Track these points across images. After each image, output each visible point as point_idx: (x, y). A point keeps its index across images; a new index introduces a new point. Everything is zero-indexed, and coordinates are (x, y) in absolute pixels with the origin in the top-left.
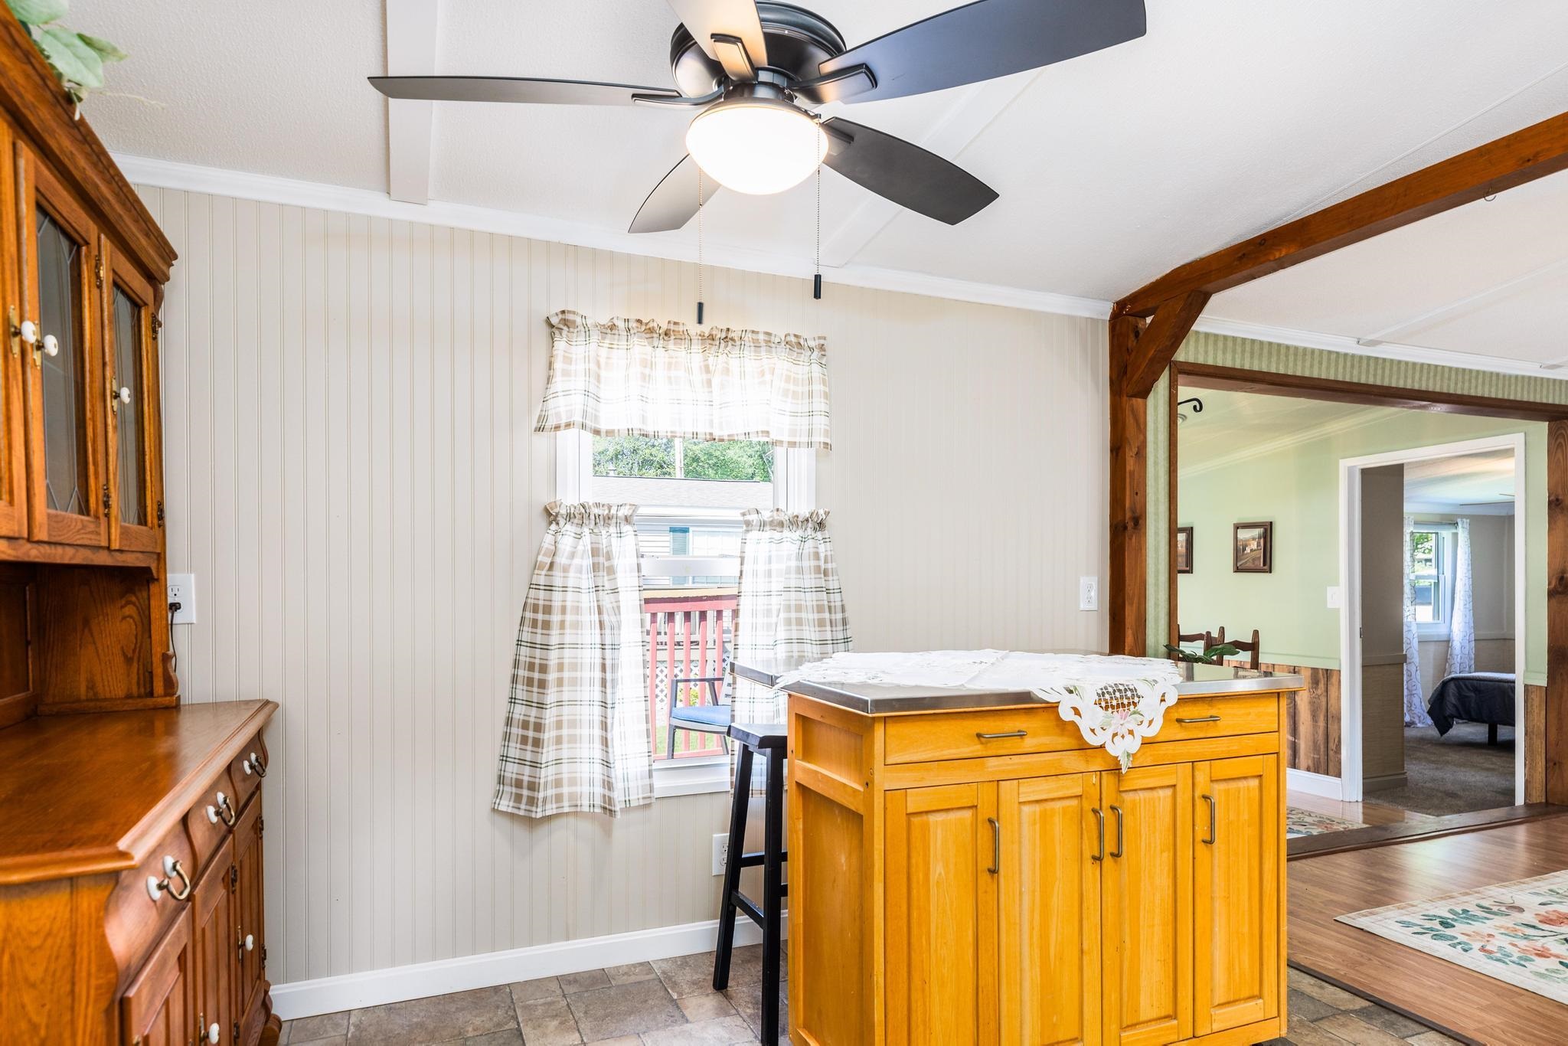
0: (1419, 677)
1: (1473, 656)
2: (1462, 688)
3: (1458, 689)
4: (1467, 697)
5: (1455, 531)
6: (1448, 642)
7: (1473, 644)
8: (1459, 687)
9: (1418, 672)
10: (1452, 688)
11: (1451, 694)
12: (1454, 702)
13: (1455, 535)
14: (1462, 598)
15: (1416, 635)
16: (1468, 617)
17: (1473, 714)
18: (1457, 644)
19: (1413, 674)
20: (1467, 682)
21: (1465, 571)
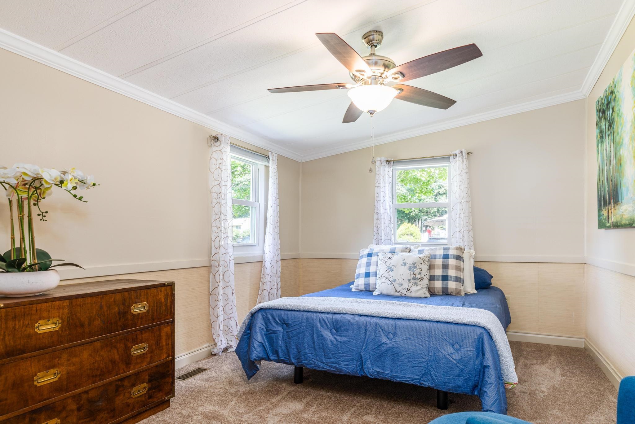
0: (235, 300)
1: (280, 275)
2: (269, 320)
3: (266, 324)
4: (275, 332)
5: (266, 164)
6: (261, 262)
7: (280, 263)
8: (266, 320)
9: (234, 294)
10: (259, 323)
11: (258, 329)
12: (261, 341)
13: (267, 167)
14: (272, 223)
15: (232, 258)
16: (276, 240)
17: (281, 356)
18: (268, 265)
19: (230, 297)
20: (274, 312)
21: (274, 199)
